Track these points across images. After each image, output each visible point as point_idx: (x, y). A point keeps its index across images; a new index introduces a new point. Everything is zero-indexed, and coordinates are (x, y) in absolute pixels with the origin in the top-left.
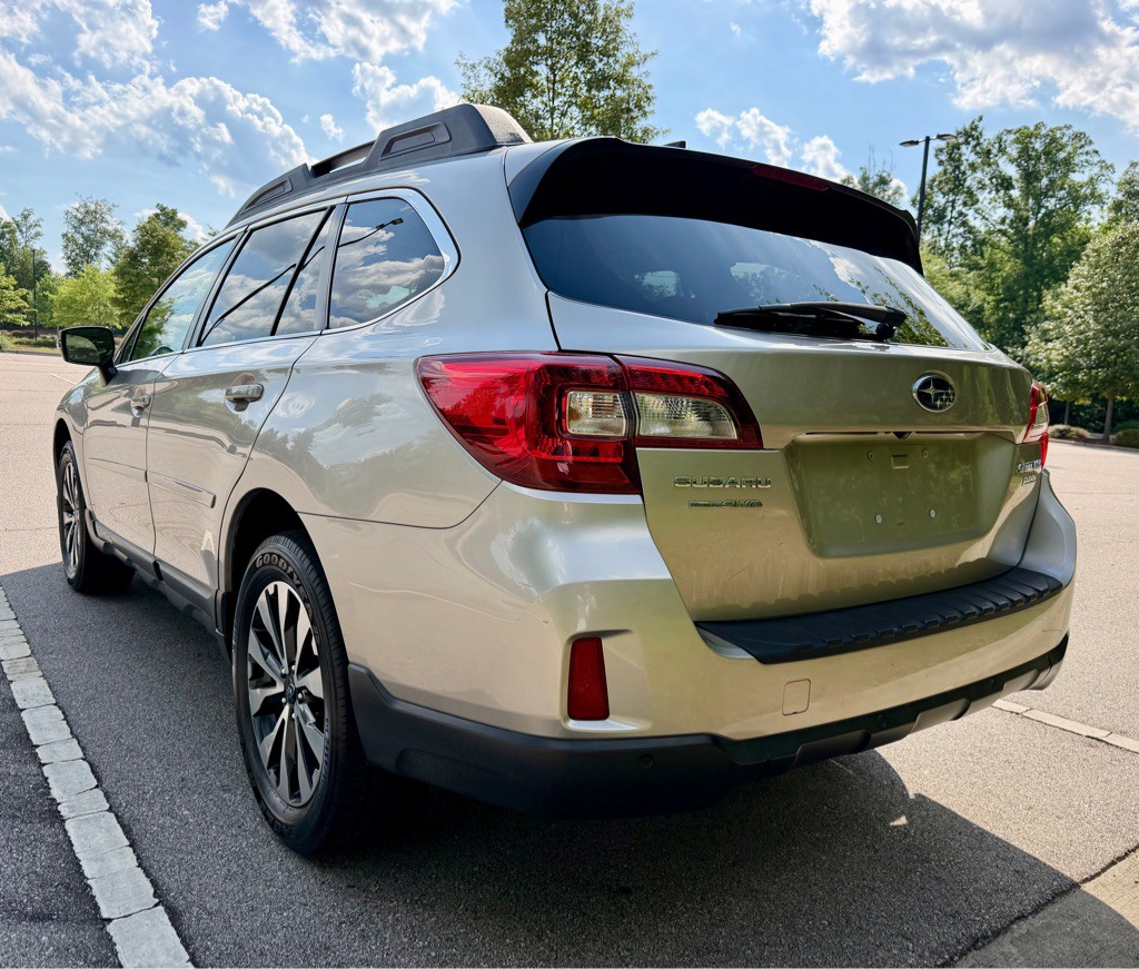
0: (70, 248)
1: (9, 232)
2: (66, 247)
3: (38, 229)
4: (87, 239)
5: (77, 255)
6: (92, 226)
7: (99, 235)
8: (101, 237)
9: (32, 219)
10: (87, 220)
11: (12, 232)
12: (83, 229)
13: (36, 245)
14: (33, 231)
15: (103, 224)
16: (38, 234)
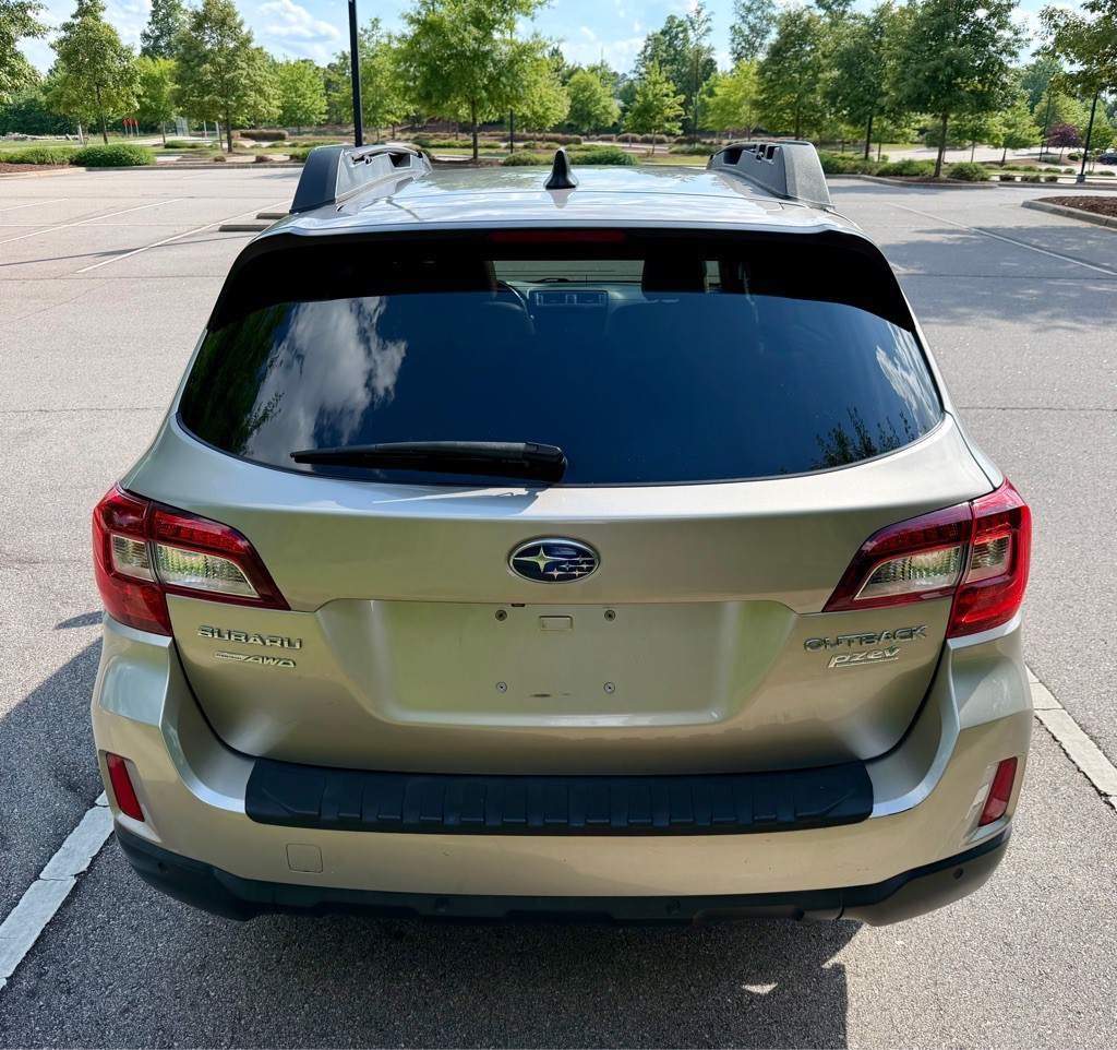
0: (737, 41)
1: (682, 32)
2: (733, 40)
3: (709, 24)
4: (752, 28)
5: (743, 47)
6: (759, 13)
7: (765, 22)
8: (768, 25)
9: (703, 16)
10: (754, 7)
11: (685, 30)
12: (750, 18)
13: (705, 43)
14: (704, 27)
15: (770, 10)
16: (709, 30)
